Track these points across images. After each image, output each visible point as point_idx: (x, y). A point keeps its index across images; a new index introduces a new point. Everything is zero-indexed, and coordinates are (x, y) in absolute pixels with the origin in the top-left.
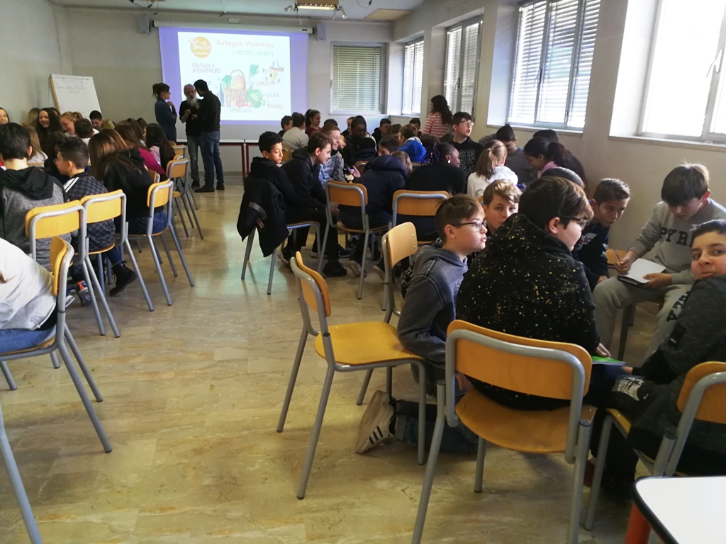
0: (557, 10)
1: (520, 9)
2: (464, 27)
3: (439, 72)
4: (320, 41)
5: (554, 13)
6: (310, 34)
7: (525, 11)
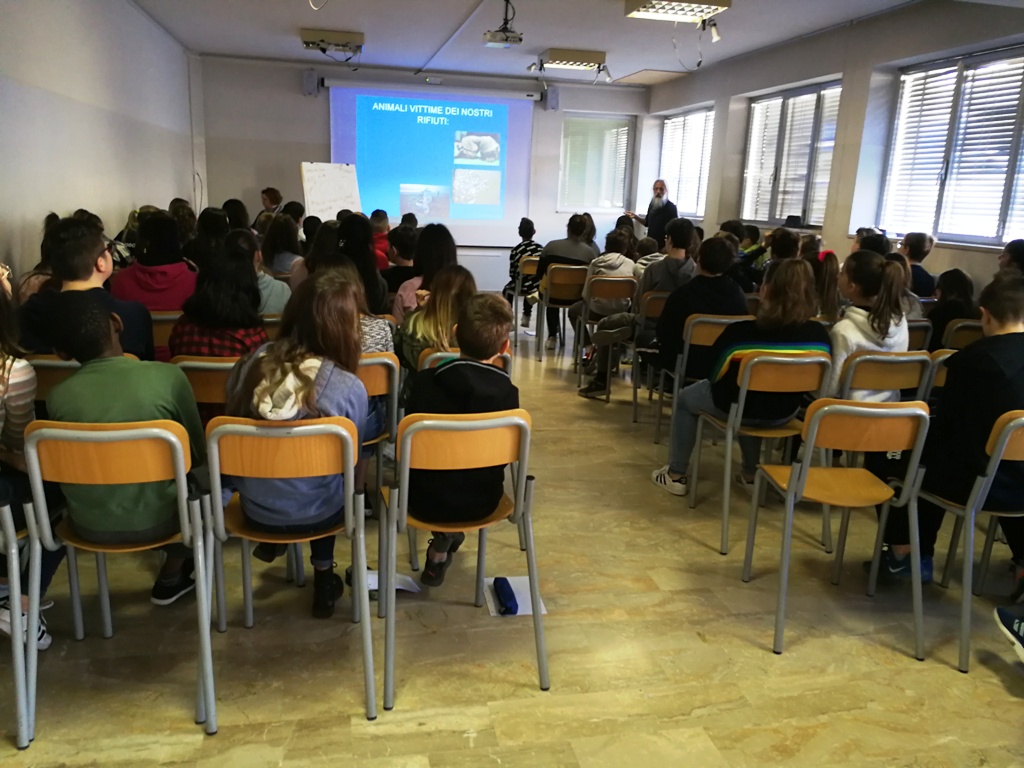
0: (973, 81)
1: (903, 78)
2: (786, 99)
3: (737, 158)
4: (551, 111)
5: (969, 85)
6: (536, 102)
7: (910, 81)
